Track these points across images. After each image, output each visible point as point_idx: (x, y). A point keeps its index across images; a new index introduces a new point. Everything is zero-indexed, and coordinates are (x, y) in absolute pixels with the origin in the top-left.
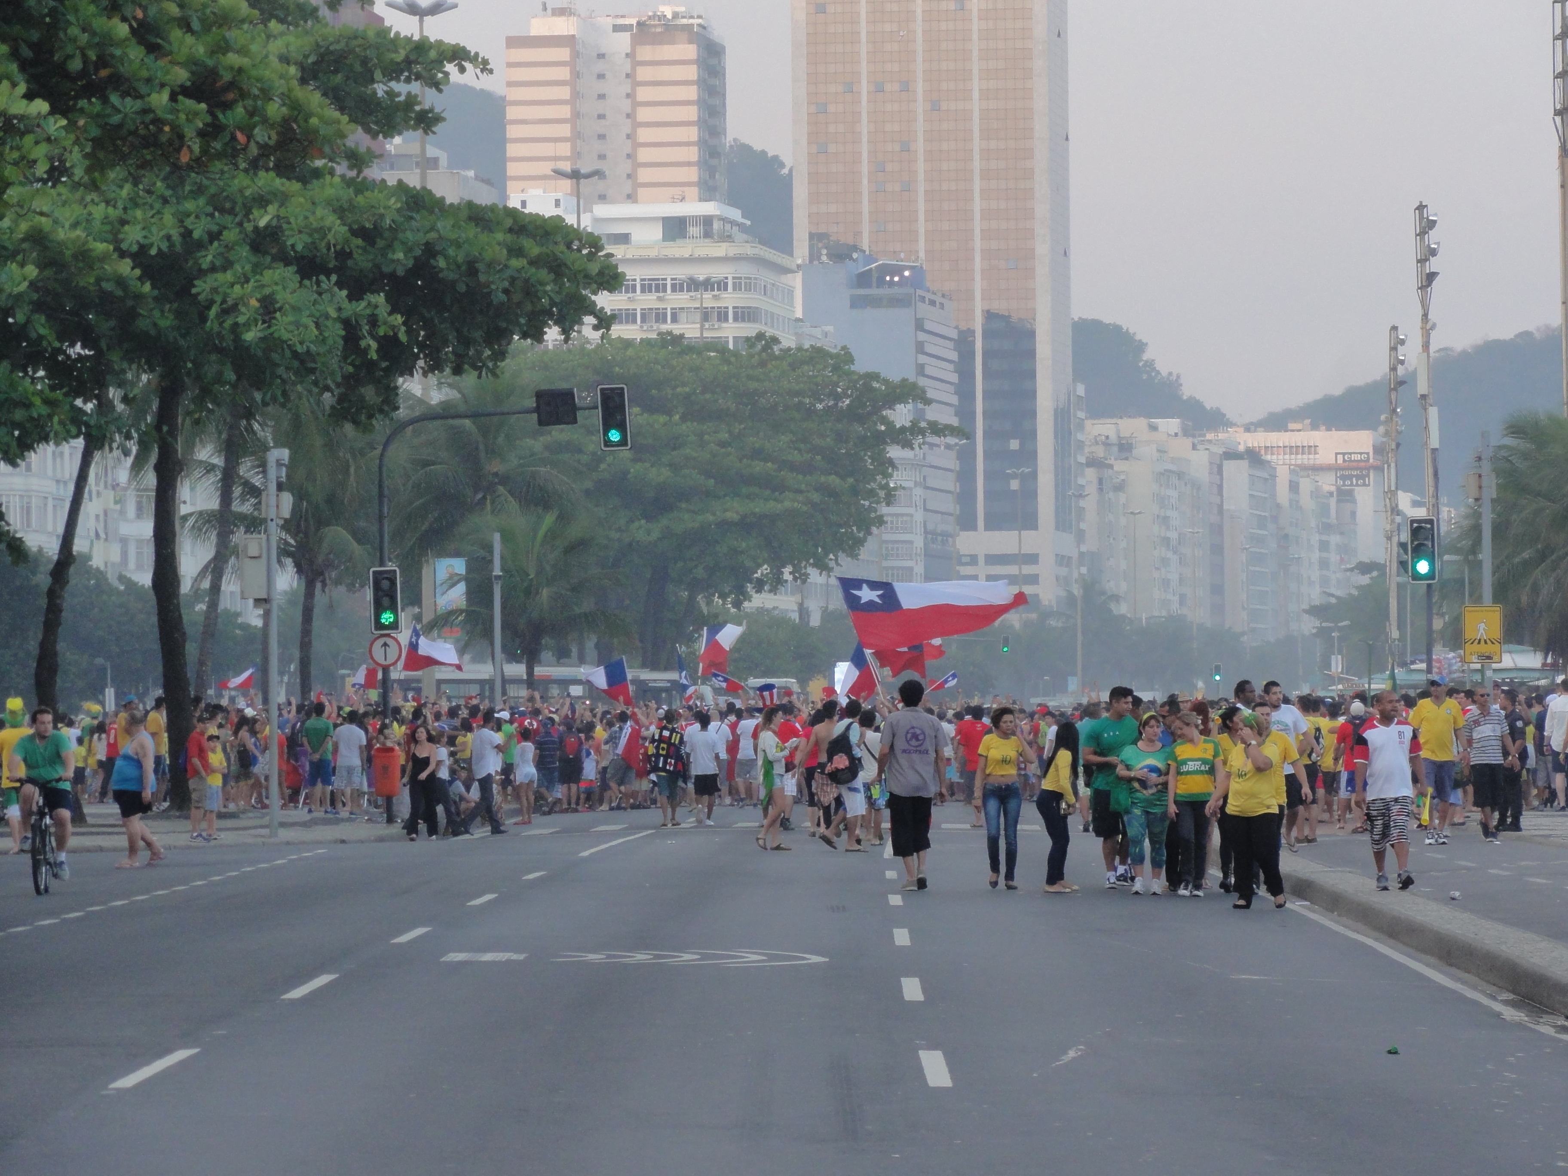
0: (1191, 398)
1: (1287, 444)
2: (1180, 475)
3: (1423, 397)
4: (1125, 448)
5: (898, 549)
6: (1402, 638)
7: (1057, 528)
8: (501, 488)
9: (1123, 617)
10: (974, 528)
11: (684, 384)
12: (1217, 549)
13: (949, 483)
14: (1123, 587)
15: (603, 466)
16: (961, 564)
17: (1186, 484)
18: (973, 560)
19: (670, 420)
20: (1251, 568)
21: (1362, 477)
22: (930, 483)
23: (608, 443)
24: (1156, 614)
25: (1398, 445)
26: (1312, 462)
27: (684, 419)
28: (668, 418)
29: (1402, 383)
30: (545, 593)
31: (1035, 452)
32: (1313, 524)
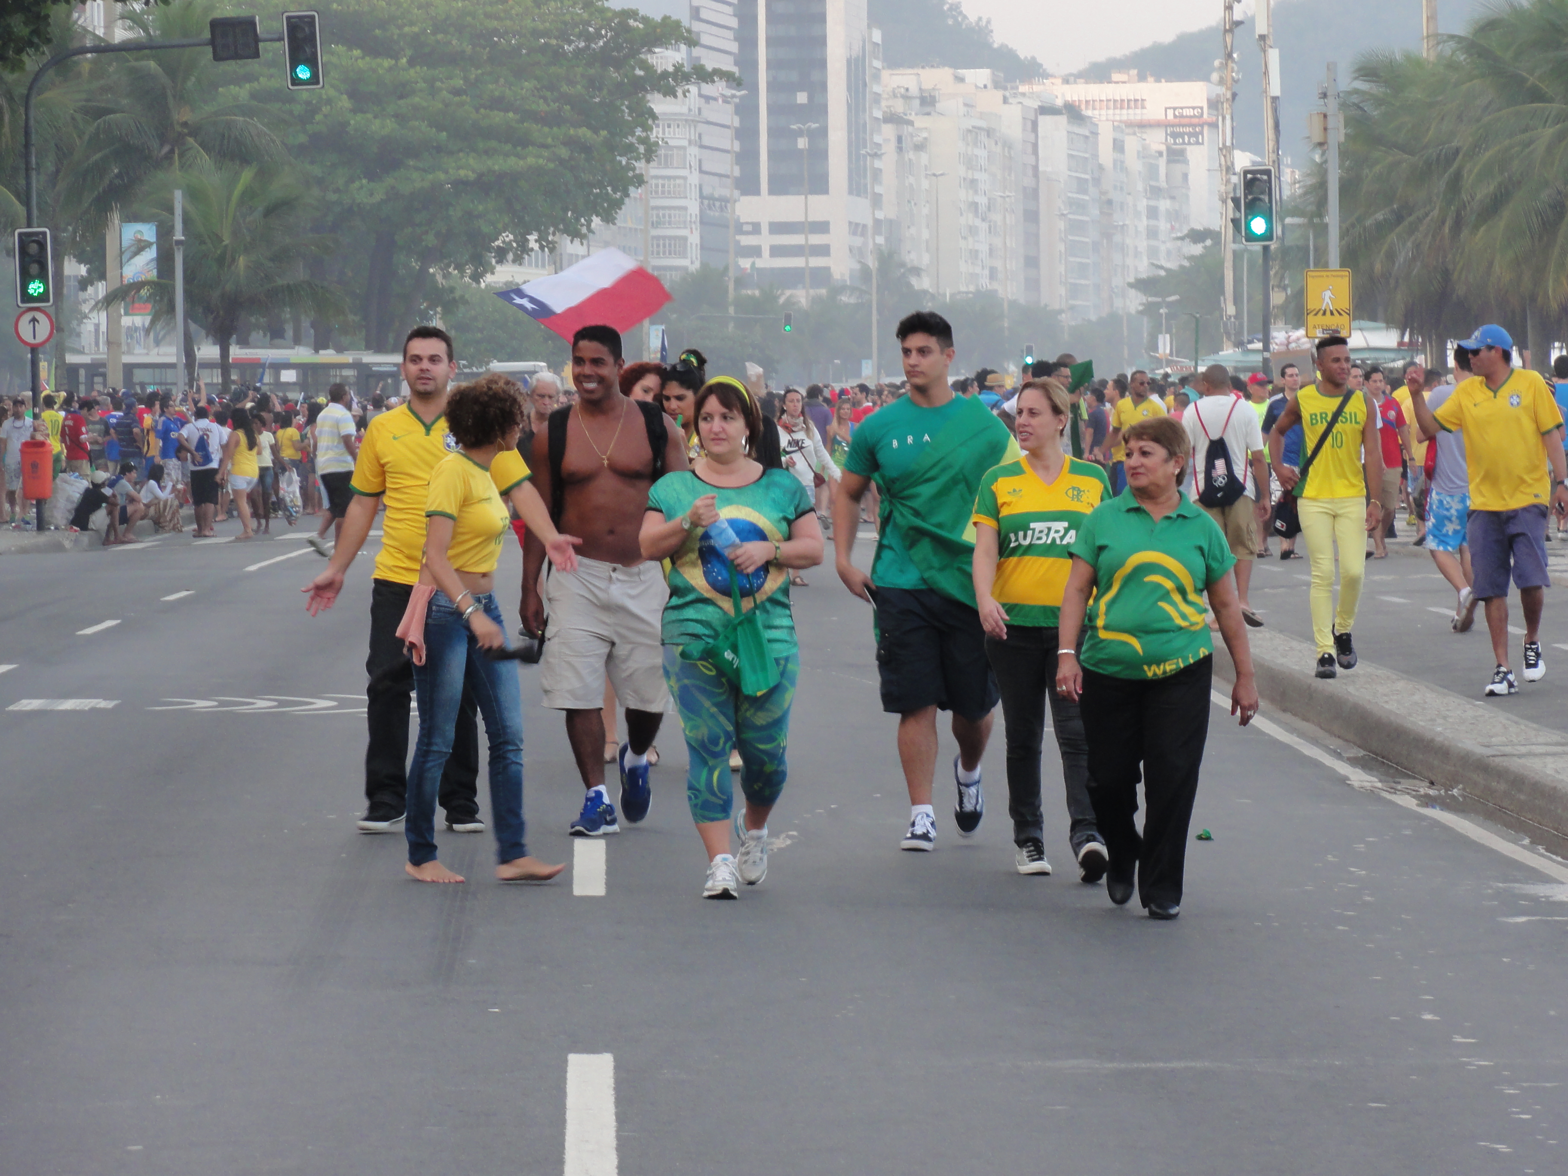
0: (1003, 46)
1: (1111, 97)
2: (989, 132)
3: (1262, 38)
4: (928, 101)
5: (670, 216)
6: (1238, 316)
7: (850, 192)
8: (191, 140)
9: (925, 292)
10: (757, 192)
11: (412, 24)
12: (1032, 216)
13: (726, 141)
14: (925, 260)
15: (318, 117)
16: (741, 232)
17: (996, 144)
18: (756, 229)
19: (396, 64)
20: (1070, 237)
21: (1195, 135)
22: (706, 141)
23: (296, 81)
24: (963, 289)
25: (1234, 95)
26: (1139, 118)
27: (412, 63)
28: (393, 62)
29: (1238, 23)
30: (242, 261)
31: (826, 106)
32: (1140, 187)
